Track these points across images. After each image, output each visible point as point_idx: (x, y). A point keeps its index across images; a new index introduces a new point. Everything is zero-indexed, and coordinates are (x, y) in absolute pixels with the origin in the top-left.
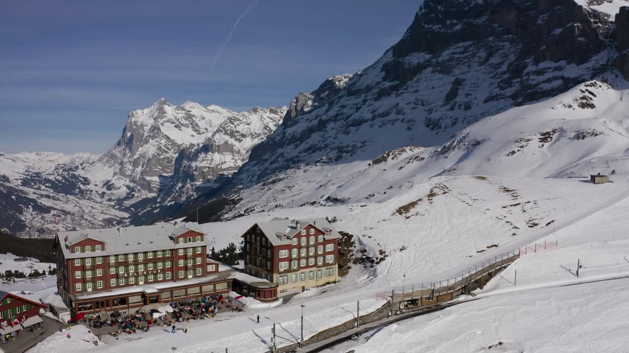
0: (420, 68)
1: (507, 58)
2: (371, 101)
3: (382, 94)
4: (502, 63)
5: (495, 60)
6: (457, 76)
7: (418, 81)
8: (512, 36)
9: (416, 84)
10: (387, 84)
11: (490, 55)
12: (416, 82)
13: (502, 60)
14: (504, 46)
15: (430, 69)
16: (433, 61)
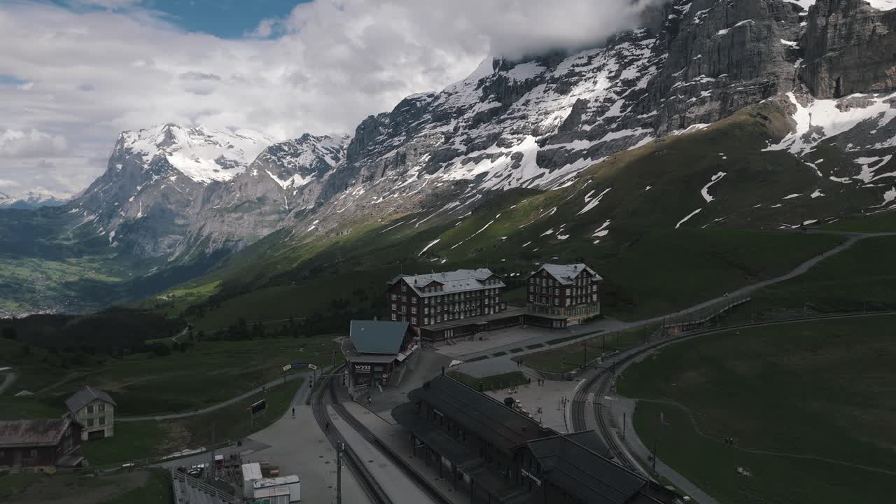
0: (529, 85)
1: (647, 71)
2: (465, 129)
3: (479, 120)
4: (638, 79)
5: (630, 73)
6: (578, 97)
7: (527, 103)
8: (654, 40)
9: (524, 107)
10: (485, 107)
11: (624, 66)
12: (523, 105)
13: (638, 74)
14: (642, 55)
15: (542, 87)
16: (545, 76)
